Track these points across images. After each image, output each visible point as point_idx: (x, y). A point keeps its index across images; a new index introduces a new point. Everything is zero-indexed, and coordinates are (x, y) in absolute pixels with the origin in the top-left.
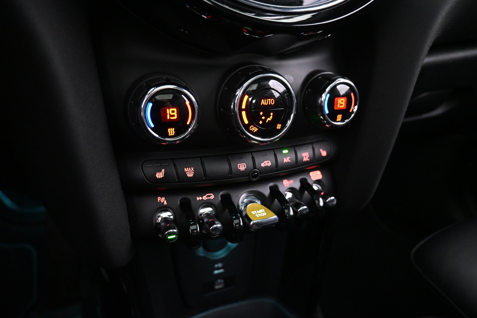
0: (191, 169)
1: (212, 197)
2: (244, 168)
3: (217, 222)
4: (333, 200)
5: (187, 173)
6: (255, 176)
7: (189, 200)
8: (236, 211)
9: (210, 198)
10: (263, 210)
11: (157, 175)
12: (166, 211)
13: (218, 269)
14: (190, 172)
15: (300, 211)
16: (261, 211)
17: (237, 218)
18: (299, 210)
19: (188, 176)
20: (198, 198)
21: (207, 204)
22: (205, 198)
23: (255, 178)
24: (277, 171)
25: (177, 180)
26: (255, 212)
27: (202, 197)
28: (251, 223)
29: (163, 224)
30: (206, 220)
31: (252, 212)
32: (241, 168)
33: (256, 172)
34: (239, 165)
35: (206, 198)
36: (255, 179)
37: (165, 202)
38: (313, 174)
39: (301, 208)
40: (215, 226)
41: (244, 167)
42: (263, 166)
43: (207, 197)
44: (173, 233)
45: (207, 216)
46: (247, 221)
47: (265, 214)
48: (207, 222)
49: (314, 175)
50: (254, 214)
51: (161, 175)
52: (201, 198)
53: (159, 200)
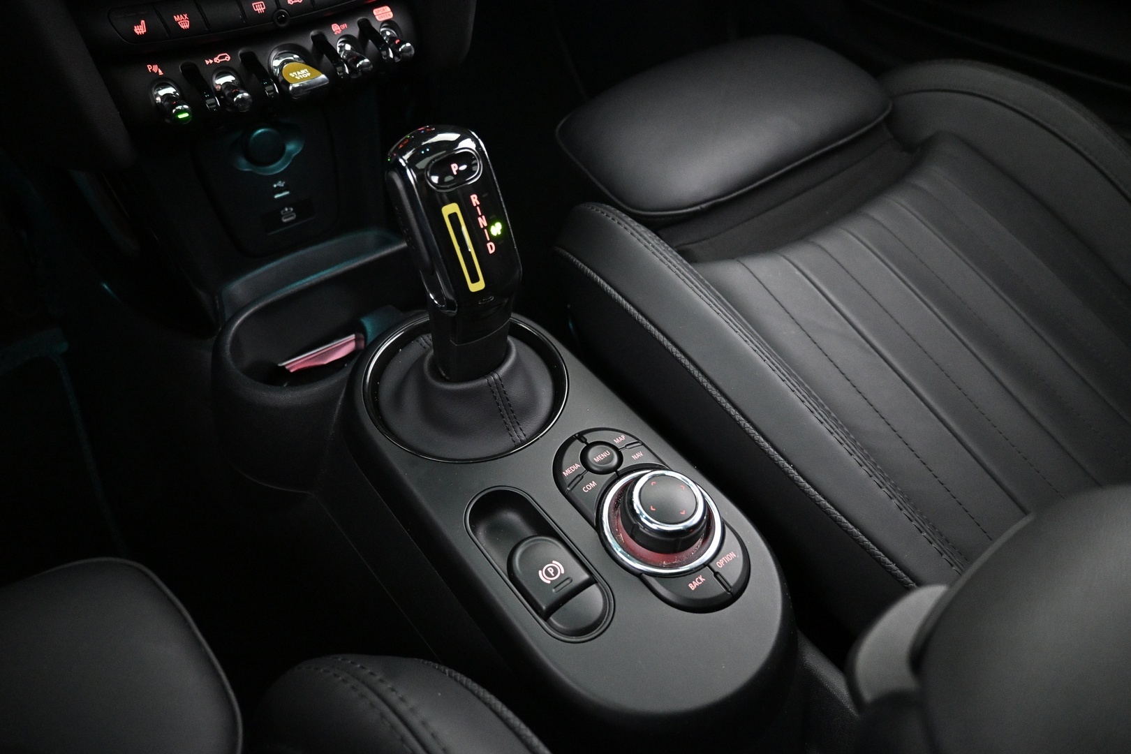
0: (184, 17)
1: (228, 58)
2: (263, 9)
3: (241, 91)
4: (409, 49)
5: (179, 23)
6: (283, 20)
7: (196, 66)
8: (267, 75)
9: (225, 59)
10: (306, 70)
11: (136, 30)
12: (165, 85)
13: (280, 190)
14: (183, 22)
15: (360, 66)
16: (303, 72)
17: (270, 84)
18: (358, 66)
19: (183, 27)
20: (206, 61)
21: (223, 70)
22: (217, 60)
23: (284, 23)
24: (314, 10)
25: (167, 35)
26: (295, 73)
27: (213, 60)
28: (291, 88)
29: (166, 103)
30: (227, 93)
31: (291, 74)
32: (257, 10)
33: (283, 13)
34: (255, 5)
35: (220, 61)
36: (283, 25)
37: (160, 71)
38: (379, 11)
39: (361, 63)
40: (240, 96)
41: (263, 7)
42: (292, 4)
43: (220, 58)
44: (184, 111)
45: (227, 87)
46: (284, 87)
47: (309, 74)
48: (229, 94)
49: (380, 13)
50: (293, 76)
51: (142, 29)
52: (211, 61)
53: (149, 69)
